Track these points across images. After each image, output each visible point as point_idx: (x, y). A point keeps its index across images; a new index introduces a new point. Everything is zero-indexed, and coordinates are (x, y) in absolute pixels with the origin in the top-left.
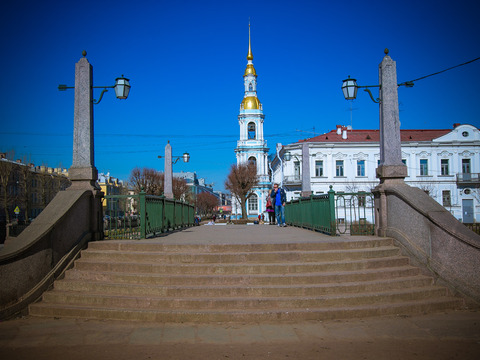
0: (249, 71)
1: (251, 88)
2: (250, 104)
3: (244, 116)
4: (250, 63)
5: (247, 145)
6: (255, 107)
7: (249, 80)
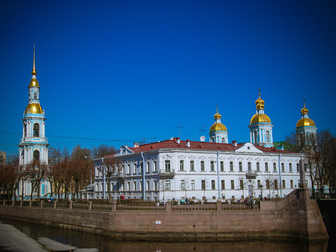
0: (34, 83)
1: (35, 97)
2: (34, 109)
3: (31, 118)
4: (34, 77)
5: (32, 141)
6: (39, 112)
7: (34, 90)
